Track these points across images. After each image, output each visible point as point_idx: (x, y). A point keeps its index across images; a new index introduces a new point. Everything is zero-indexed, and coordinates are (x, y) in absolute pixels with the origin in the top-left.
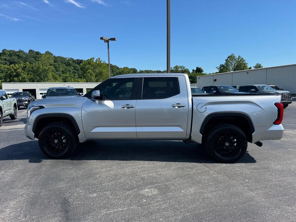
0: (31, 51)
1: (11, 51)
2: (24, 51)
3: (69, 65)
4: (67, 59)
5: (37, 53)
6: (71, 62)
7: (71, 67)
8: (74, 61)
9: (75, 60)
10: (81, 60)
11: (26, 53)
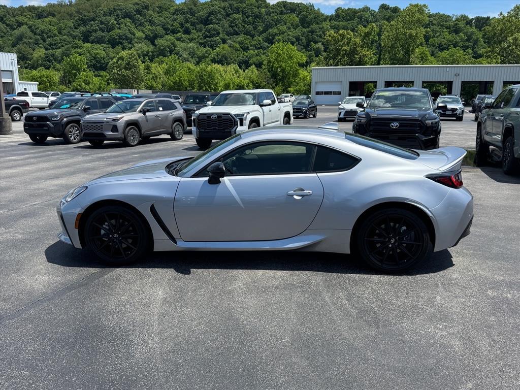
0: (384, 7)
1: (349, 9)
2: (371, 9)
3: (457, 31)
4: (454, 19)
5: (396, 10)
6: (462, 24)
7: (461, 34)
8: (469, 22)
9: (472, 20)
10: (484, 18)
11: (375, 12)
